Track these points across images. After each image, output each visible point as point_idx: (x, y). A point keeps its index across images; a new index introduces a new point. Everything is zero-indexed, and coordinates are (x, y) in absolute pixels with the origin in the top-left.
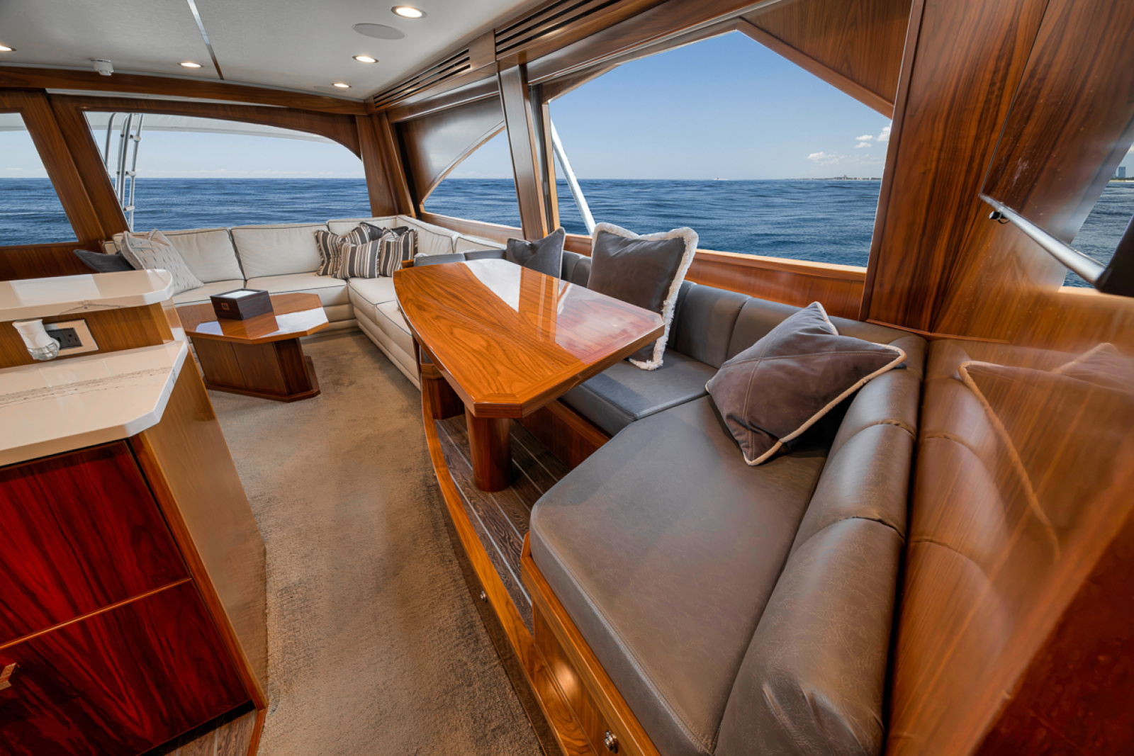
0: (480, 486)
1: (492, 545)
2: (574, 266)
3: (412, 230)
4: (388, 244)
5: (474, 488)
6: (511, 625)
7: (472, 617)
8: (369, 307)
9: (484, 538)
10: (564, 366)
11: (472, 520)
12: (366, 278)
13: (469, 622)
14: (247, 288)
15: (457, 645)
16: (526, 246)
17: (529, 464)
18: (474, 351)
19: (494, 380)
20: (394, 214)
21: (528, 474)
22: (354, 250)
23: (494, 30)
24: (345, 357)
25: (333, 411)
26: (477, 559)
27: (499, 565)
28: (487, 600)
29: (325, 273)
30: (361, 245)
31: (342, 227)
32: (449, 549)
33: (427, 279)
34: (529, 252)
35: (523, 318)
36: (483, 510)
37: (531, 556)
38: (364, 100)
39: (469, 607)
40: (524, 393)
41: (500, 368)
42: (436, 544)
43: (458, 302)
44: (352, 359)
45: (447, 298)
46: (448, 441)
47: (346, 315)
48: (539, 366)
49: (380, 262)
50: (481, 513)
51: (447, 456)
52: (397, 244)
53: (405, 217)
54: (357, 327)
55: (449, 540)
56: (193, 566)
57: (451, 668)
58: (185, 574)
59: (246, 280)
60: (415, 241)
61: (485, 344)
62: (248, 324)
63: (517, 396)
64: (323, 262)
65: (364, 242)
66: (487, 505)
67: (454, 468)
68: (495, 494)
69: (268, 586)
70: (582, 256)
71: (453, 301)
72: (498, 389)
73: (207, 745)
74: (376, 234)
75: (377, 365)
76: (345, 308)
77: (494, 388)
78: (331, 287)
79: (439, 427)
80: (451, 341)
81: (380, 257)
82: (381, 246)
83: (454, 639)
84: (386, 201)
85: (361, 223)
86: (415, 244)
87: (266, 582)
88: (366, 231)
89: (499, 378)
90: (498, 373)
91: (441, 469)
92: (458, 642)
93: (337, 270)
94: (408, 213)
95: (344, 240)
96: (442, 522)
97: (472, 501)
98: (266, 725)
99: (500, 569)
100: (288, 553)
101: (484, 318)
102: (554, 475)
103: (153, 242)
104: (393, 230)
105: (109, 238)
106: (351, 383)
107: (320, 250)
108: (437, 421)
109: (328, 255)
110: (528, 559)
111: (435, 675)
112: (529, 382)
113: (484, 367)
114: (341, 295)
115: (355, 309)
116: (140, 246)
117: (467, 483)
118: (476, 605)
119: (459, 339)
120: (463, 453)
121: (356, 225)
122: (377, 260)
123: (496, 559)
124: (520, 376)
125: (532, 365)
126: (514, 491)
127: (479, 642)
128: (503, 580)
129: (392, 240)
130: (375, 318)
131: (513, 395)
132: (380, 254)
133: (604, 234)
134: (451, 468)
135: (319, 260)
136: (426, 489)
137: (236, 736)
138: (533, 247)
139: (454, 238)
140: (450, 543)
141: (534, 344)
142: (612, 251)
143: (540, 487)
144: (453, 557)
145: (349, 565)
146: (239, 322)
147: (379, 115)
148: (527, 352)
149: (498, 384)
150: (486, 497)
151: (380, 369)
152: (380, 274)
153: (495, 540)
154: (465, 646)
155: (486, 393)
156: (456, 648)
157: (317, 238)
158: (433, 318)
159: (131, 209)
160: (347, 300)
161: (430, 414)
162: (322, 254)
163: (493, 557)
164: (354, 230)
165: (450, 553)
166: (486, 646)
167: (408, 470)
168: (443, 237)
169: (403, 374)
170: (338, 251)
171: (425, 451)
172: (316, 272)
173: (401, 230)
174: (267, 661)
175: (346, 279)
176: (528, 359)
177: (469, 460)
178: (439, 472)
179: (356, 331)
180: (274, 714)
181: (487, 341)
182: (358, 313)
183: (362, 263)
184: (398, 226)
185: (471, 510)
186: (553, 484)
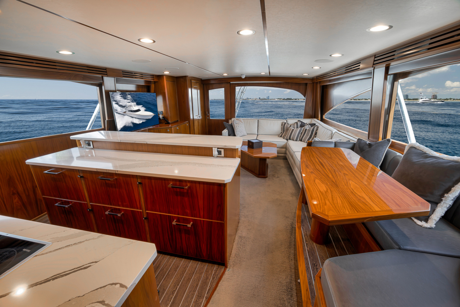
0: (311, 238)
1: (309, 264)
2: (392, 158)
3: (317, 126)
4: (306, 129)
5: (309, 237)
6: (306, 299)
7: (293, 286)
8: (292, 152)
9: (307, 259)
10: (356, 212)
11: (304, 250)
12: (294, 141)
13: (291, 287)
14: (257, 139)
15: (284, 292)
16: (366, 144)
17: (337, 240)
18: (320, 191)
19: (323, 206)
20: (312, 118)
21: (335, 244)
22: (293, 130)
23: (375, 55)
24: (279, 167)
25: (270, 185)
26: (301, 265)
27: (309, 273)
28: (299, 283)
29: (281, 136)
30: (296, 129)
31: (291, 121)
32: (292, 255)
33: (314, 154)
34: (367, 147)
35: (347, 183)
36: (309, 248)
37: (320, 278)
38: (313, 78)
39: (293, 282)
40: (333, 217)
41: (327, 202)
42: (289, 250)
43: (322, 167)
44: (281, 168)
45: (318, 164)
46: (305, 214)
47: (284, 152)
48: (344, 207)
49: (301, 136)
50: (308, 249)
51: (303, 220)
52: (309, 130)
53: (316, 120)
54: (286, 157)
55: (293, 251)
56: (225, 219)
57: (279, 298)
58: (223, 220)
59: (258, 135)
60: (317, 130)
61: (325, 189)
62: (254, 150)
63: (329, 217)
64: (282, 132)
65: (297, 127)
66: (312, 247)
67: (304, 226)
68: (317, 244)
69: (237, 233)
70: (398, 154)
71: (320, 167)
72: (323, 211)
73: (213, 267)
74: (303, 125)
75: (288, 173)
76: (284, 150)
77: (322, 210)
78: (281, 141)
79: (303, 207)
80: (313, 185)
81: (301, 134)
82: (303, 130)
83: (284, 289)
84: (310, 112)
85: (298, 121)
86: (316, 131)
87: (237, 231)
88: (299, 124)
89: (325, 206)
90: (326, 204)
91: (298, 224)
92: (284, 291)
93: (285, 136)
94: (317, 118)
95: (291, 126)
96: (293, 243)
97: (307, 242)
98: (226, 273)
99: (309, 276)
100: (244, 226)
101: (330, 178)
102: (348, 251)
103: (240, 122)
104: (309, 124)
105: (231, 119)
106: (278, 177)
107: (282, 128)
108: (303, 204)
109: (284, 130)
110: (318, 278)
111: (273, 296)
112: (337, 213)
113: (321, 200)
114: (284, 145)
115: (287, 151)
116: (237, 122)
117: (307, 234)
118: (295, 282)
119: (316, 184)
120: (309, 222)
121: (296, 121)
122: (300, 135)
123: (308, 271)
124: (334, 209)
125: (341, 206)
126: (326, 248)
127: (292, 298)
128: (308, 280)
129: (308, 128)
130: (293, 157)
131: (328, 216)
132: (302, 132)
133: (414, 149)
134: (302, 225)
135: (281, 131)
136: (291, 227)
137: (219, 270)
138: (370, 145)
139: (333, 132)
140: (293, 253)
141: (346, 197)
142: (415, 159)
143: (338, 253)
144: (293, 259)
145: (259, 240)
146: (252, 149)
147: (317, 83)
148: (342, 199)
149: (324, 209)
150: (313, 244)
151: (289, 175)
152: (300, 140)
153: (310, 263)
154: (287, 294)
155: (318, 210)
156: (283, 293)
157: (282, 124)
158: (310, 172)
159: (237, 111)
160: (285, 147)
161: (301, 200)
162: (282, 130)
163: (307, 269)
164: (295, 123)
165: (292, 256)
166: (294, 301)
167: (287, 217)
168: (329, 130)
169: (296, 180)
170: (287, 130)
171: (295, 213)
172: (279, 135)
173: (313, 125)
174: (231, 255)
175: (287, 140)
176: (341, 203)
177: (310, 226)
178: (297, 224)
179: (285, 159)
180: (228, 271)
181: (327, 189)
182: (287, 152)
183: (294, 135)
184: (312, 123)
185: (305, 245)
186: (345, 255)
